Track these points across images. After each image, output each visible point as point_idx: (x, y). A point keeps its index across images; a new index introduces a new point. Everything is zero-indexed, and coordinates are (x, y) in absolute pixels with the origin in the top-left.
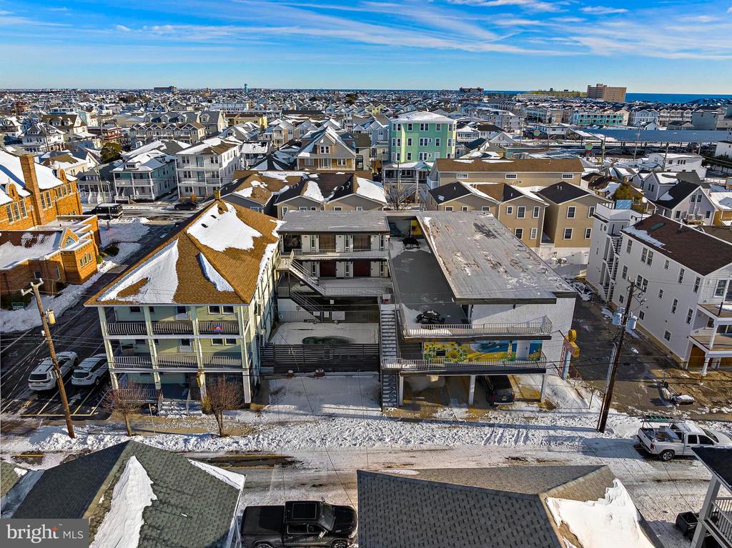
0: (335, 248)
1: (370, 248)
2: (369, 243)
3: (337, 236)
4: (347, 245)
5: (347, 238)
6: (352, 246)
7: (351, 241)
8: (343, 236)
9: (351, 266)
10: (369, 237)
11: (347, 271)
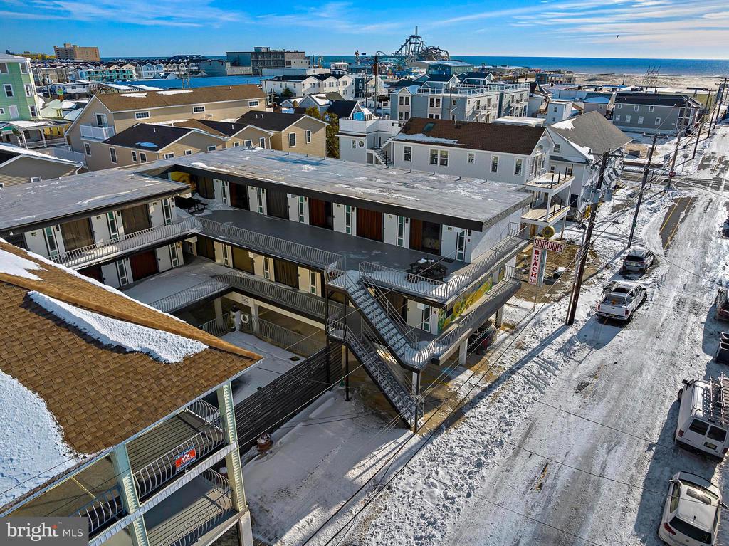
0: (94, 242)
1: (150, 225)
2: (148, 217)
3: (94, 218)
4: (114, 230)
5: (111, 216)
6: (121, 230)
7: (119, 220)
8: (103, 216)
9: (127, 264)
10: (147, 207)
11: (123, 274)
